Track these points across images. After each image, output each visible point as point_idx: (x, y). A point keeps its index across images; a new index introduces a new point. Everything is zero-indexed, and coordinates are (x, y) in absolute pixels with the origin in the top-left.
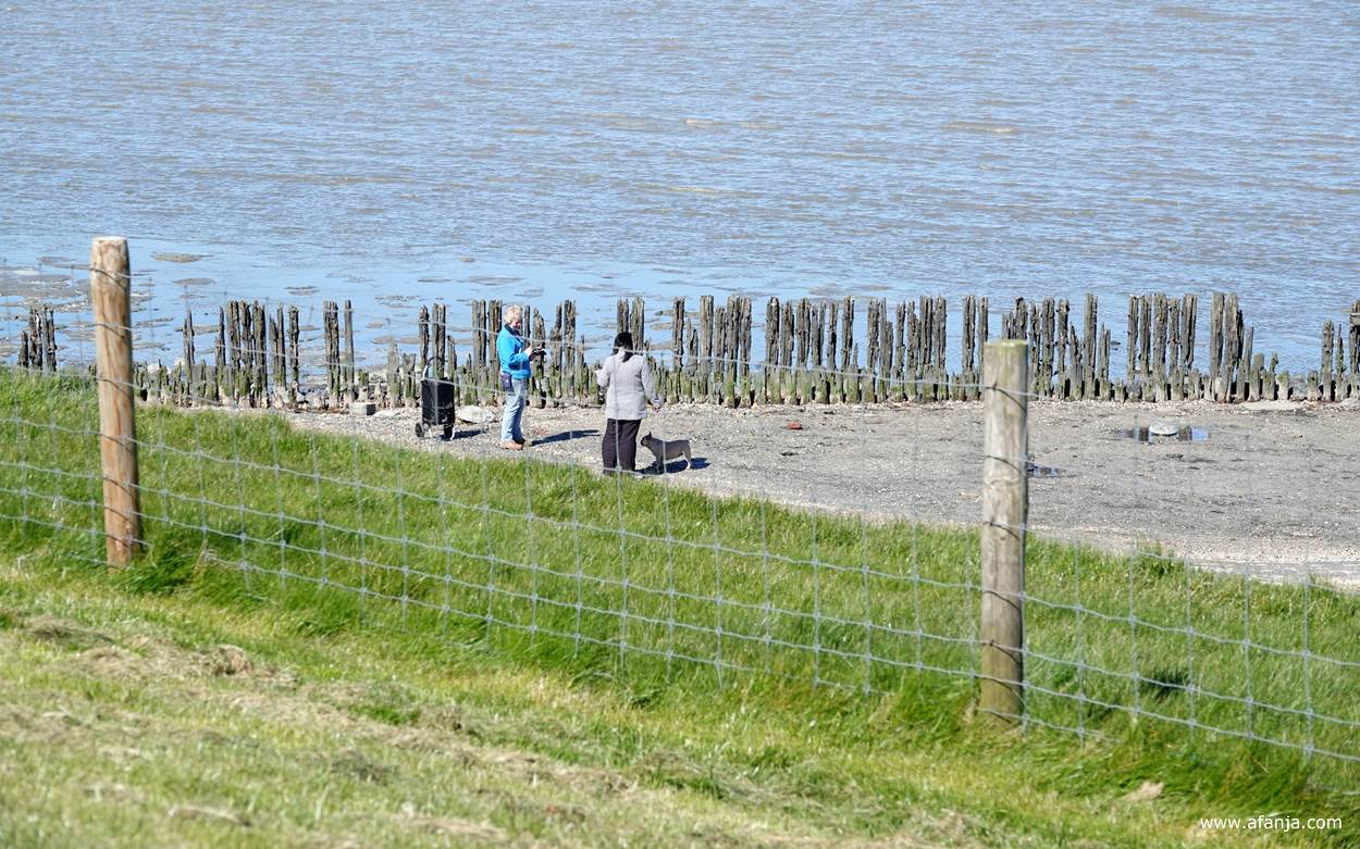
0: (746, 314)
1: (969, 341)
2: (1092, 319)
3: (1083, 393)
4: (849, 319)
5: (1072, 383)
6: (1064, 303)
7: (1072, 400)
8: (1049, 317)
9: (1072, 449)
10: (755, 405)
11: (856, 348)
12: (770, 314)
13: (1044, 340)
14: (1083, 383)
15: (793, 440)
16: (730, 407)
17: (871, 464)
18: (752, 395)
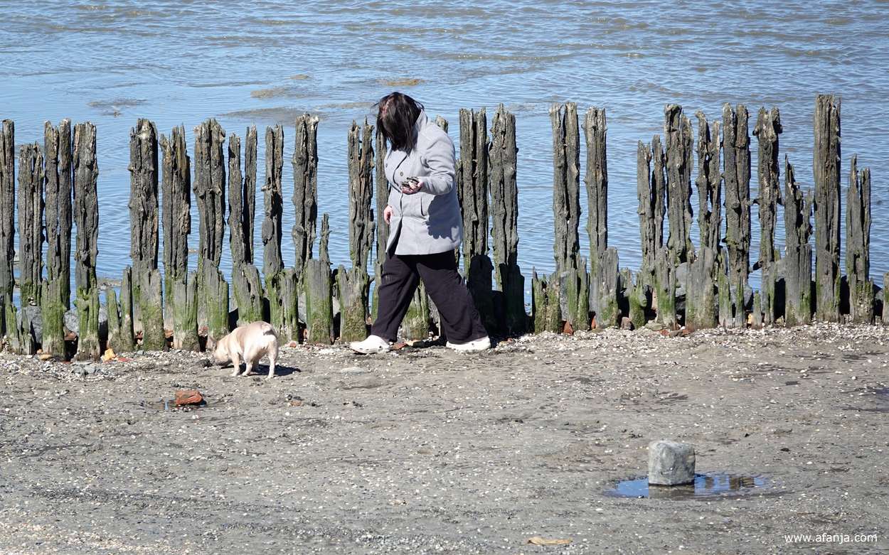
0: (86, 158)
1: (568, 203)
2: (831, 150)
3: (813, 309)
4: (308, 162)
5: (790, 289)
6: (769, 117)
7: (791, 323)
8: (738, 147)
9: (779, 433)
10: (109, 354)
11: (326, 226)
12: (137, 156)
13: (728, 196)
14: (813, 286)
15: (183, 430)
16: (55, 359)
17: (345, 481)
18: (103, 332)
